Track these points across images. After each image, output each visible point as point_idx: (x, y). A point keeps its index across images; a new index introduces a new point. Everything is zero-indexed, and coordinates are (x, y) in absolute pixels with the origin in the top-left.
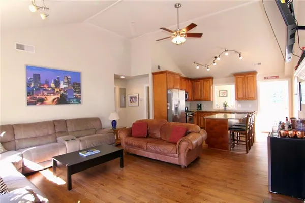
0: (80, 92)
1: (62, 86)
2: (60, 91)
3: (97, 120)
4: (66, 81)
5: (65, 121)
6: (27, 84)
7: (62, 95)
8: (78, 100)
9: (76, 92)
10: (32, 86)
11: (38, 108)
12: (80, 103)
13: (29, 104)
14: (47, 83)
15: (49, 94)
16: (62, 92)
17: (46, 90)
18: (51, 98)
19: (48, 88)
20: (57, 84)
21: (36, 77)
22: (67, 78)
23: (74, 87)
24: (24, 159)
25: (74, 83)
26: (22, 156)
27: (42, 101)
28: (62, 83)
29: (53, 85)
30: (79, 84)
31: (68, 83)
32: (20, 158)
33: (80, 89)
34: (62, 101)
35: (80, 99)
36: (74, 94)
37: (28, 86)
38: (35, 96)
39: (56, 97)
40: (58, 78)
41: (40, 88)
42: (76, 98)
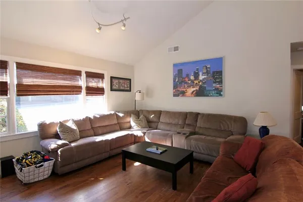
0: (221, 82)
1: (201, 77)
2: (199, 82)
4: (205, 71)
5: (197, 114)
6: (174, 79)
7: (201, 87)
8: (219, 93)
9: (214, 83)
10: (177, 80)
11: (180, 99)
12: (221, 95)
13: (175, 95)
14: (188, 76)
15: (189, 87)
16: (200, 84)
17: (186, 83)
18: (191, 90)
19: (189, 80)
20: (196, 76)
21: (180, 71)
22: (207, 68)
23: (213, 77)
25: (214, 72)
27: (183, 93)
28: (201, 74)
29: (192, 78)
30: (220, 73)
31: (207, 73)
33: (221, 78)
34: (201, 93)
35: (221, 91)
36: (214, 85)
37: (174, 81)
38: (179, 89)
39: (195, 89)
40: (197, 69)
41: (183, 82)
42: (217, 89)
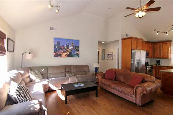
0: (78, 51)
1: (70, 48)
2: (69, 50)
3: (87, 66)
4: (72, 45)
5: (70, 66)
6: (54, 46)
7: (70, 52)
8: (78, 55)
9: (76, 51)
10: (56, 48)
11: (58, 58)
12: (78, 57)
13: (55, 56)
14: (63, 46)
15: (64, 52)
16: (70, 51)
17: (62, 50)
18: (65, 54)
19: (64, 49)
20: (68, 47)
21: (58, 43)
22: (73, 44)
23: (76, 48)
24: (49, 83)
25: (76, 46)
26: (49, 82)
27: (60, 55)
28: (70, 46)
29: (66, 47)
30: (78, 47)
31: (73, 46)
32: (48, 83)
33: (79, 49)
34: (70, 55)
35: (79, 55)
36: (76, 52)
37: (54, 48)
38: (57, 53)
39: (67, 53)
40: (68, 44)
41: (60, 49)
42: (77, 54)
